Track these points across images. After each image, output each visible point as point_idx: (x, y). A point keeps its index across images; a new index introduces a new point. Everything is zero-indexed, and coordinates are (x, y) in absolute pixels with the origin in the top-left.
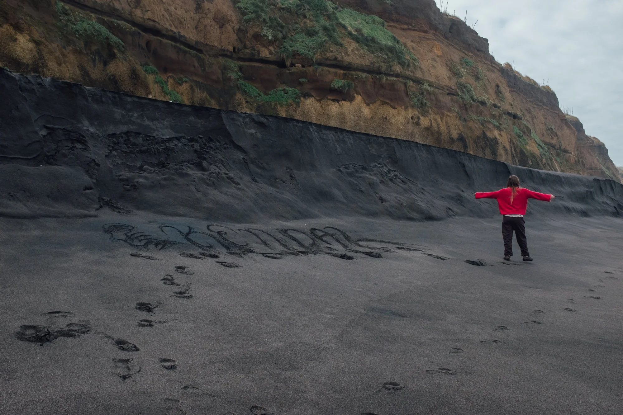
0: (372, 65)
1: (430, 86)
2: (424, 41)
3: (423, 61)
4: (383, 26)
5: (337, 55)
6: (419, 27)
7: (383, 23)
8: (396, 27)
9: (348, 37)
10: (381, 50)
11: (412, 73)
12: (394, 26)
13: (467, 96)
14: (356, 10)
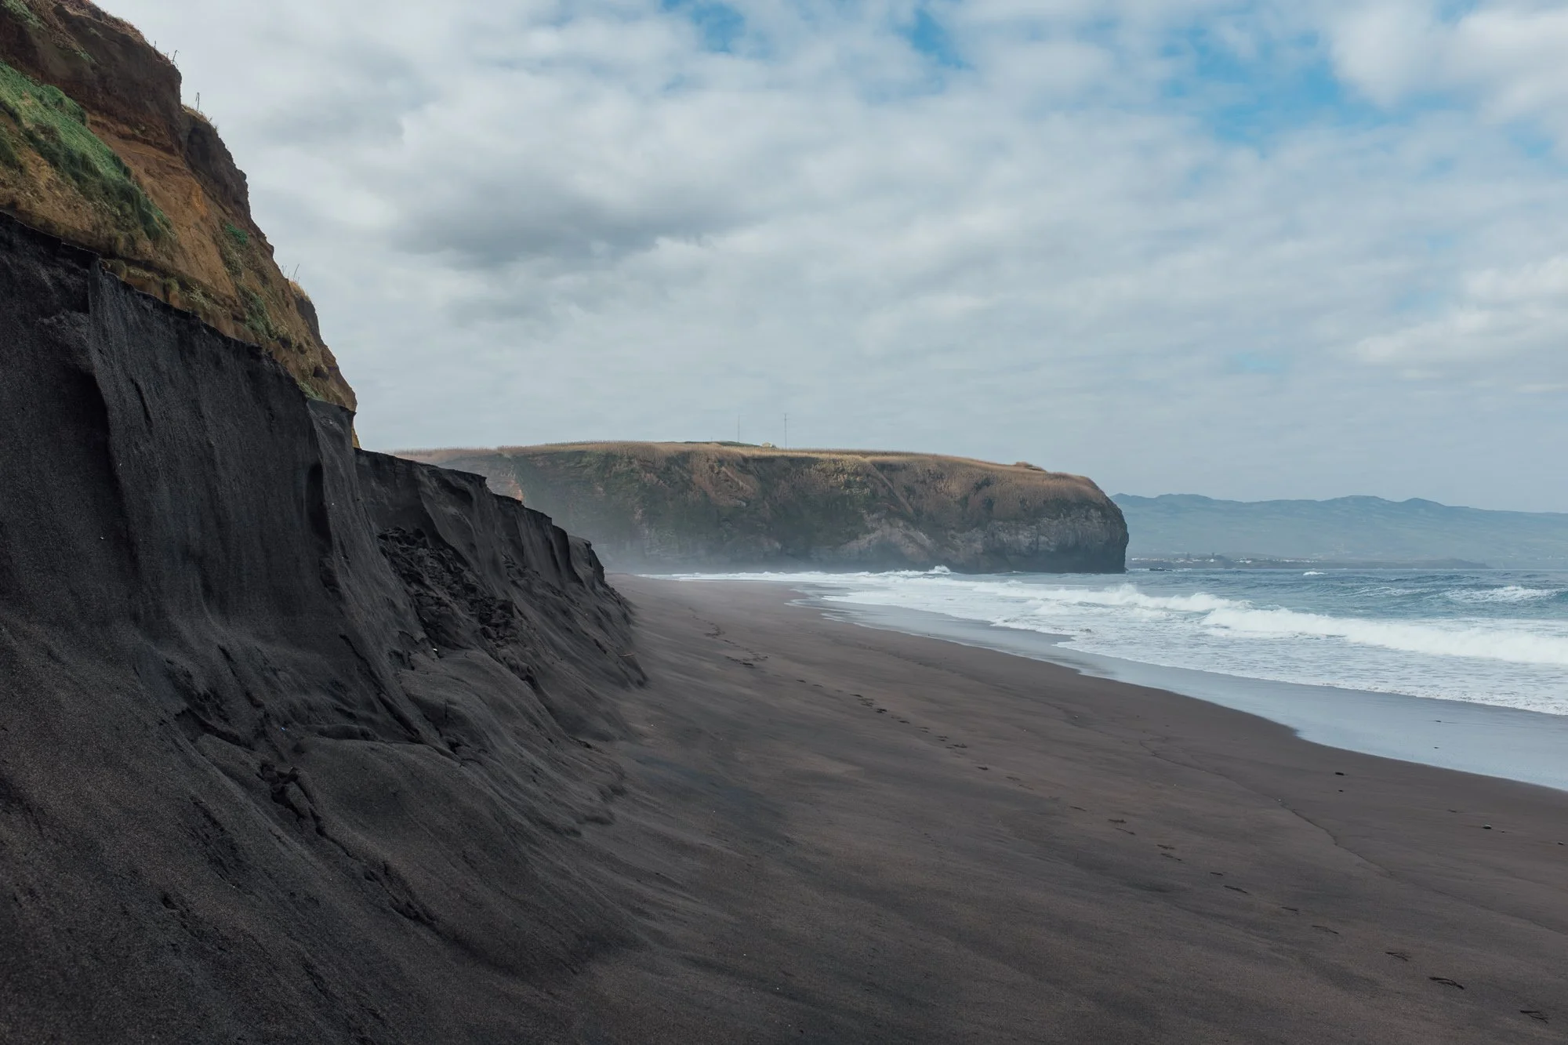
0: (96, 233)
1: (205, 295)
2: (168, 174)
3: (179, 228)
4: (83, 122)
5: (17, 197)
6: (155, 134)
7: (82, 115)
8: (109, 130)
9: (30, 146)
10: (107, 191)
11: (169, 259)
12: (104, 125)
13: (260, 326)
14: (10, 64)
